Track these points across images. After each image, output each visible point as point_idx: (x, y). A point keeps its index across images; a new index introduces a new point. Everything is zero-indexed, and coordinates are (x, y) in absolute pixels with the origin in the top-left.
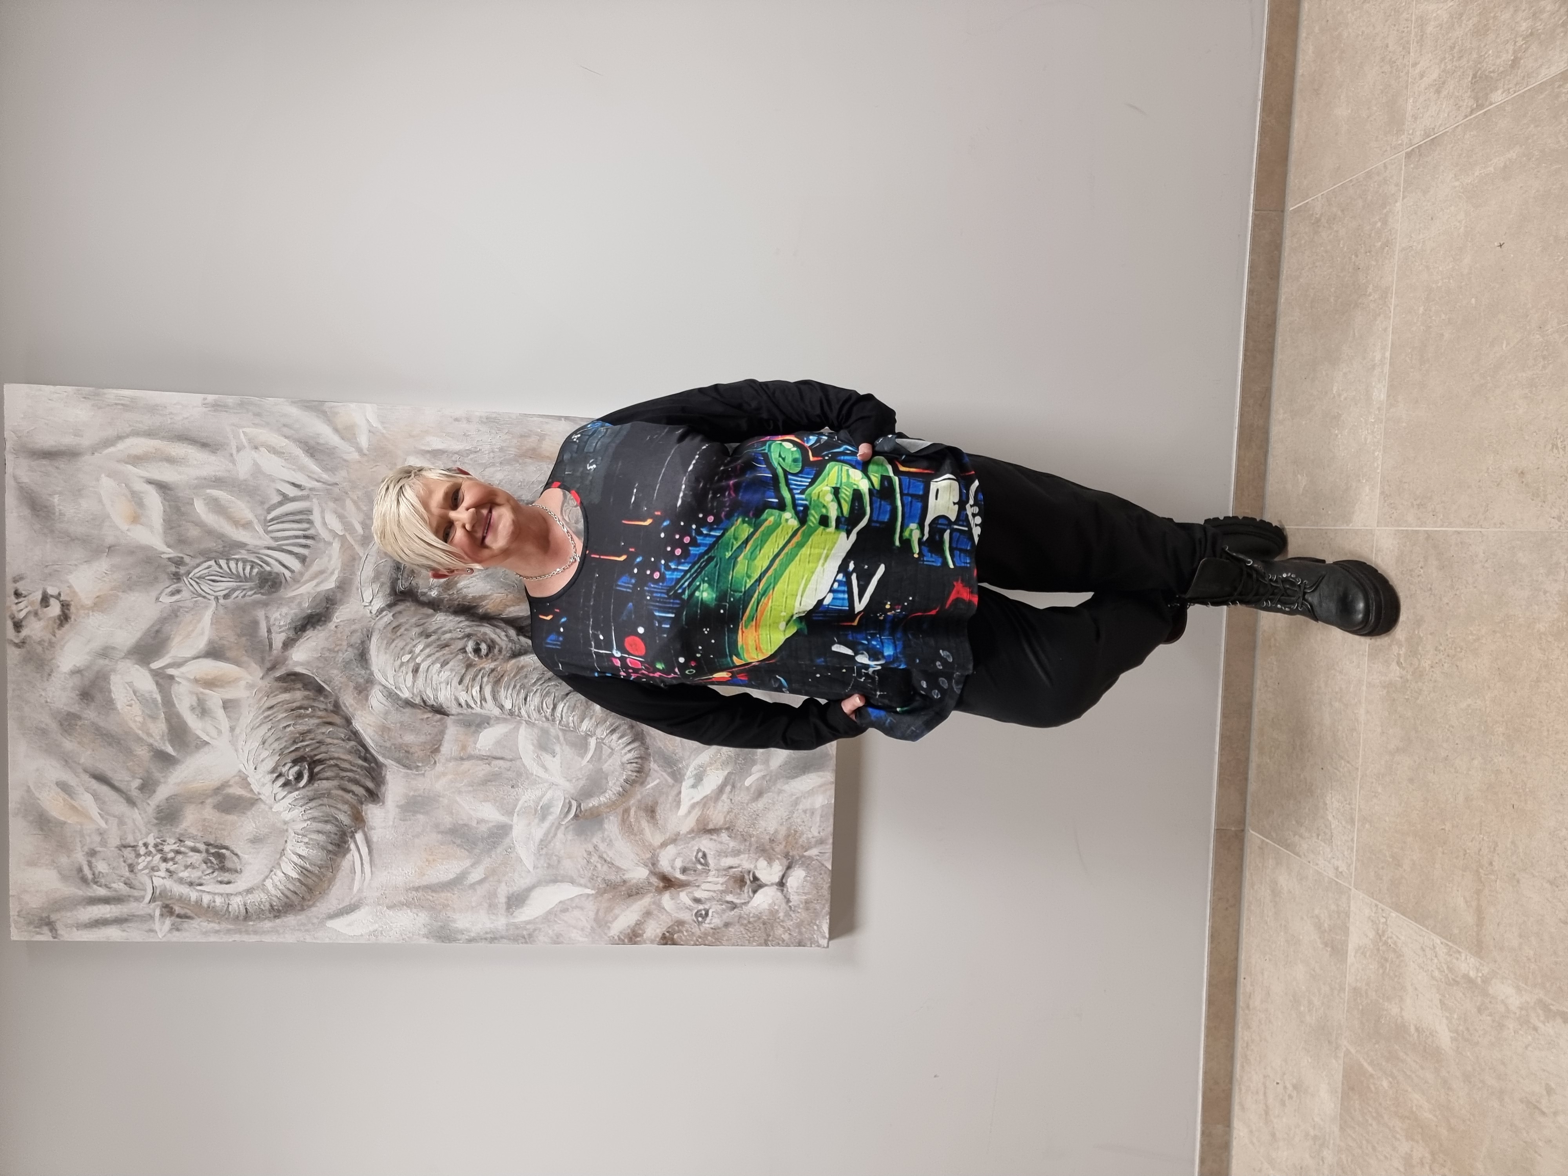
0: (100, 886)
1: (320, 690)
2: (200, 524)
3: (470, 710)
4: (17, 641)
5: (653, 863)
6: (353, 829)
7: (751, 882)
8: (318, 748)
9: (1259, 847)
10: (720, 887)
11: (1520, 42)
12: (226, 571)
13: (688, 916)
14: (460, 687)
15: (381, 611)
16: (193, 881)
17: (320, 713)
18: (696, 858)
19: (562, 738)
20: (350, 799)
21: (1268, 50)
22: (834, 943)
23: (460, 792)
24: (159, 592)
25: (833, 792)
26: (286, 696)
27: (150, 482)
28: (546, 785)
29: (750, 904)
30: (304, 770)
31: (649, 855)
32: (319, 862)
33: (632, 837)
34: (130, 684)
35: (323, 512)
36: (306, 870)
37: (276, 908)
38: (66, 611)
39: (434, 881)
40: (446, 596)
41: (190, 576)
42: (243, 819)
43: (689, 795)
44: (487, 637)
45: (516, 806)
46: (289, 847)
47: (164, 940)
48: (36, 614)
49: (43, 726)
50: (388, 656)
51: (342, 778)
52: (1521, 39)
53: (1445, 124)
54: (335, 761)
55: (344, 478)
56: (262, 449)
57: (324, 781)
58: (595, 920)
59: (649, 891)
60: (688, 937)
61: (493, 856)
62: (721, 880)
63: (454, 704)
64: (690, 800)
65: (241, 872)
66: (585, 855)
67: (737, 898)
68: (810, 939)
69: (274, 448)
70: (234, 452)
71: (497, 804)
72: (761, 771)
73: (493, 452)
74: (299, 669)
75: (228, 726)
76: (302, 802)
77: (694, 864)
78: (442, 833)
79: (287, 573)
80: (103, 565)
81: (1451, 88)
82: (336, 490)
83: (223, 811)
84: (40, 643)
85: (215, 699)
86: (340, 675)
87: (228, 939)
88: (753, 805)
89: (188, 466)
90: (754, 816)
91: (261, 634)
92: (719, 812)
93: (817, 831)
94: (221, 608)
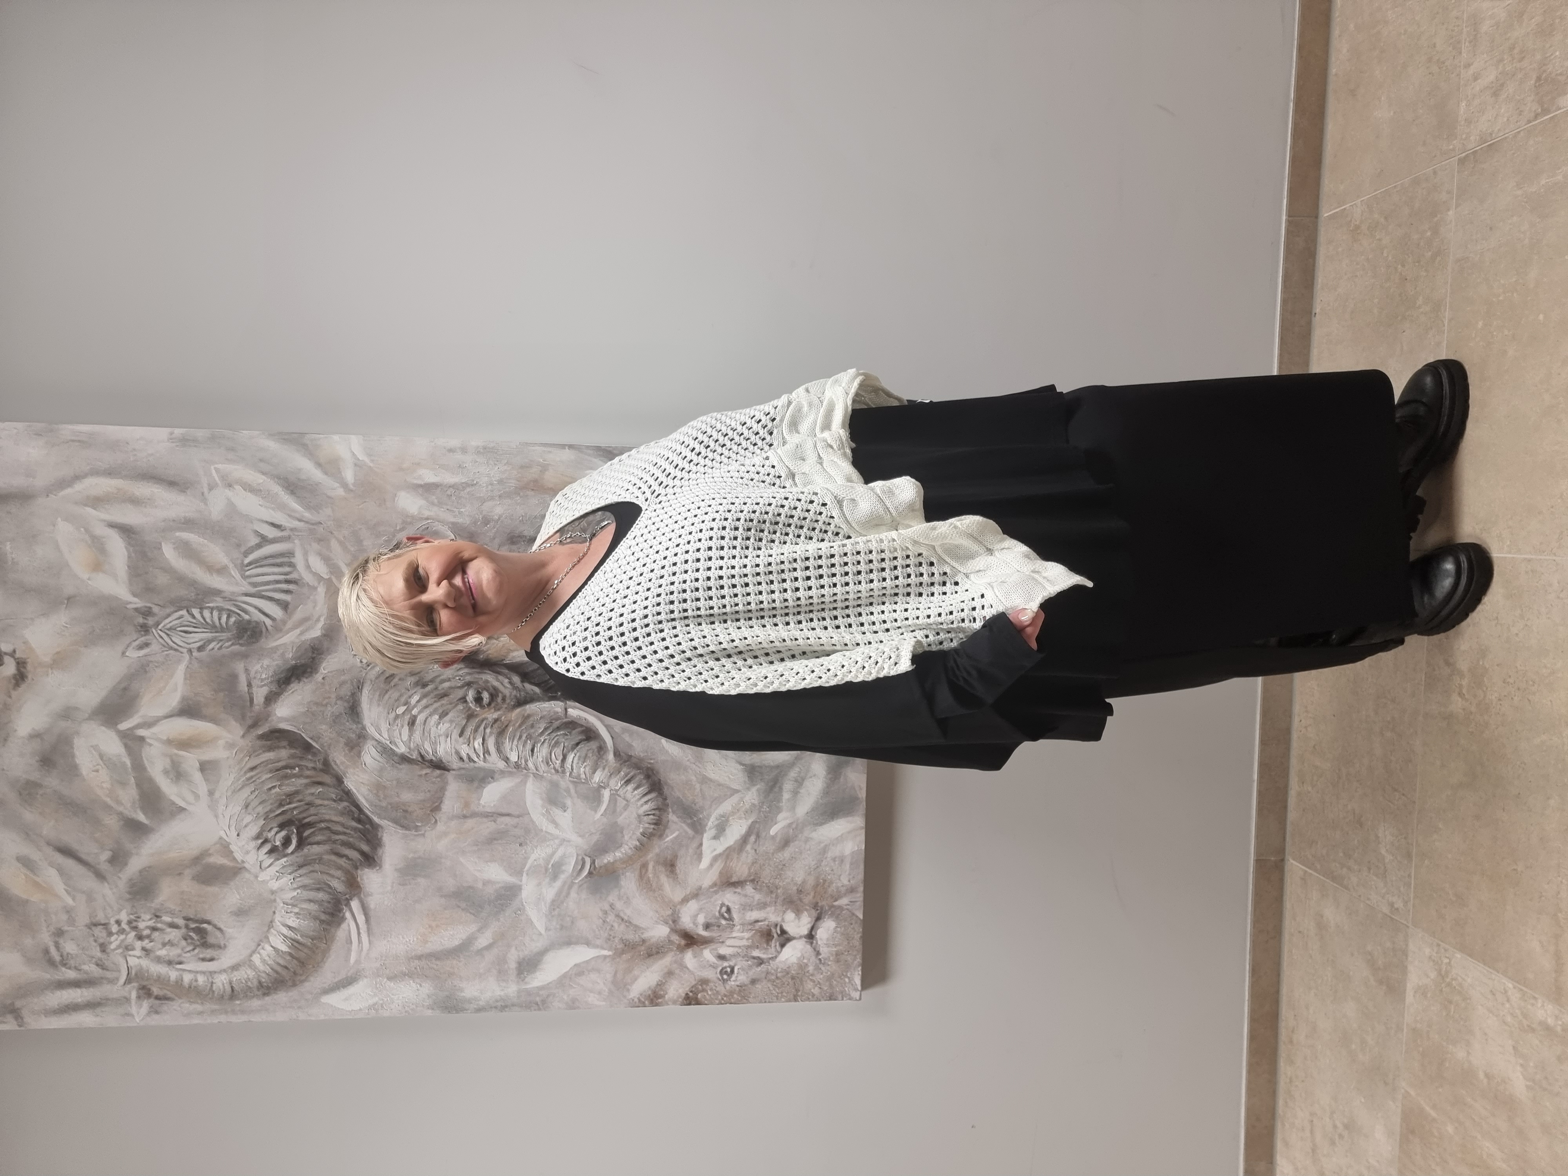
0: (70, 968)
2: (169, 570)
3: (472, 764)
6: (347, 896)
7: (779, 936)
9: (1302, 879)
10: (745, 943)
13: (711, 975)
17: (308, 773)
18: (719, 912)
19: (572, 791)
20: (343, 864)
21: (1300, 48)
22: (867, 993)
23: (463, 853)
25: (862, 837)
26: (271, 755)
27: (112, 525)
28: (557, 841)
29: (778, 959)
30: (292, 834)
31: (669, 912)
32: (311, 933)
33: (651, 894)
34: (95, 747)
35: (305, 554)
36: (298, 942)
37: (265, 984)
38: (22, 670)
39: (439, 948)
41: (160, 627)
42: (225, 890)
43: (711, 847)
44: (489, 684)
45: (525, 865)
46: (278, 918)
47: (142, 1024)
49: (1, 796)
50: (381, 709)
51: (335, 842)
53: (1504, 130)
55: (329, 516)
56: (238, 487)
57: (314, 846)
58: (613, 983)
59: (670, 950)
60: (712, 996)
61: (502, 919)
63: (455, 758)
64: (712, 852)
65: (225, 946)
66: (601, 914)
67: (764, 953)
68: (841, 992)
69: (249, 485)
70: (206, 490)
71: (504, 864)
72: (785, 819)
73: (492, 484)
75: (206, 790)
77: (718, 919)
78: (445, 896)
79: (268, 622)
80: (62, 618)
81: (1511, 90)
82: (320, 529)
83: (203, 883)
85: (190, 760)
86: (329, 731)
87: (215, 1020)
88: (780, 854)
89: (156, 507)
90: (780, 867)
91: (240, 689)
92: (743, 864)
93: (847, 879)
94: (195, 662)
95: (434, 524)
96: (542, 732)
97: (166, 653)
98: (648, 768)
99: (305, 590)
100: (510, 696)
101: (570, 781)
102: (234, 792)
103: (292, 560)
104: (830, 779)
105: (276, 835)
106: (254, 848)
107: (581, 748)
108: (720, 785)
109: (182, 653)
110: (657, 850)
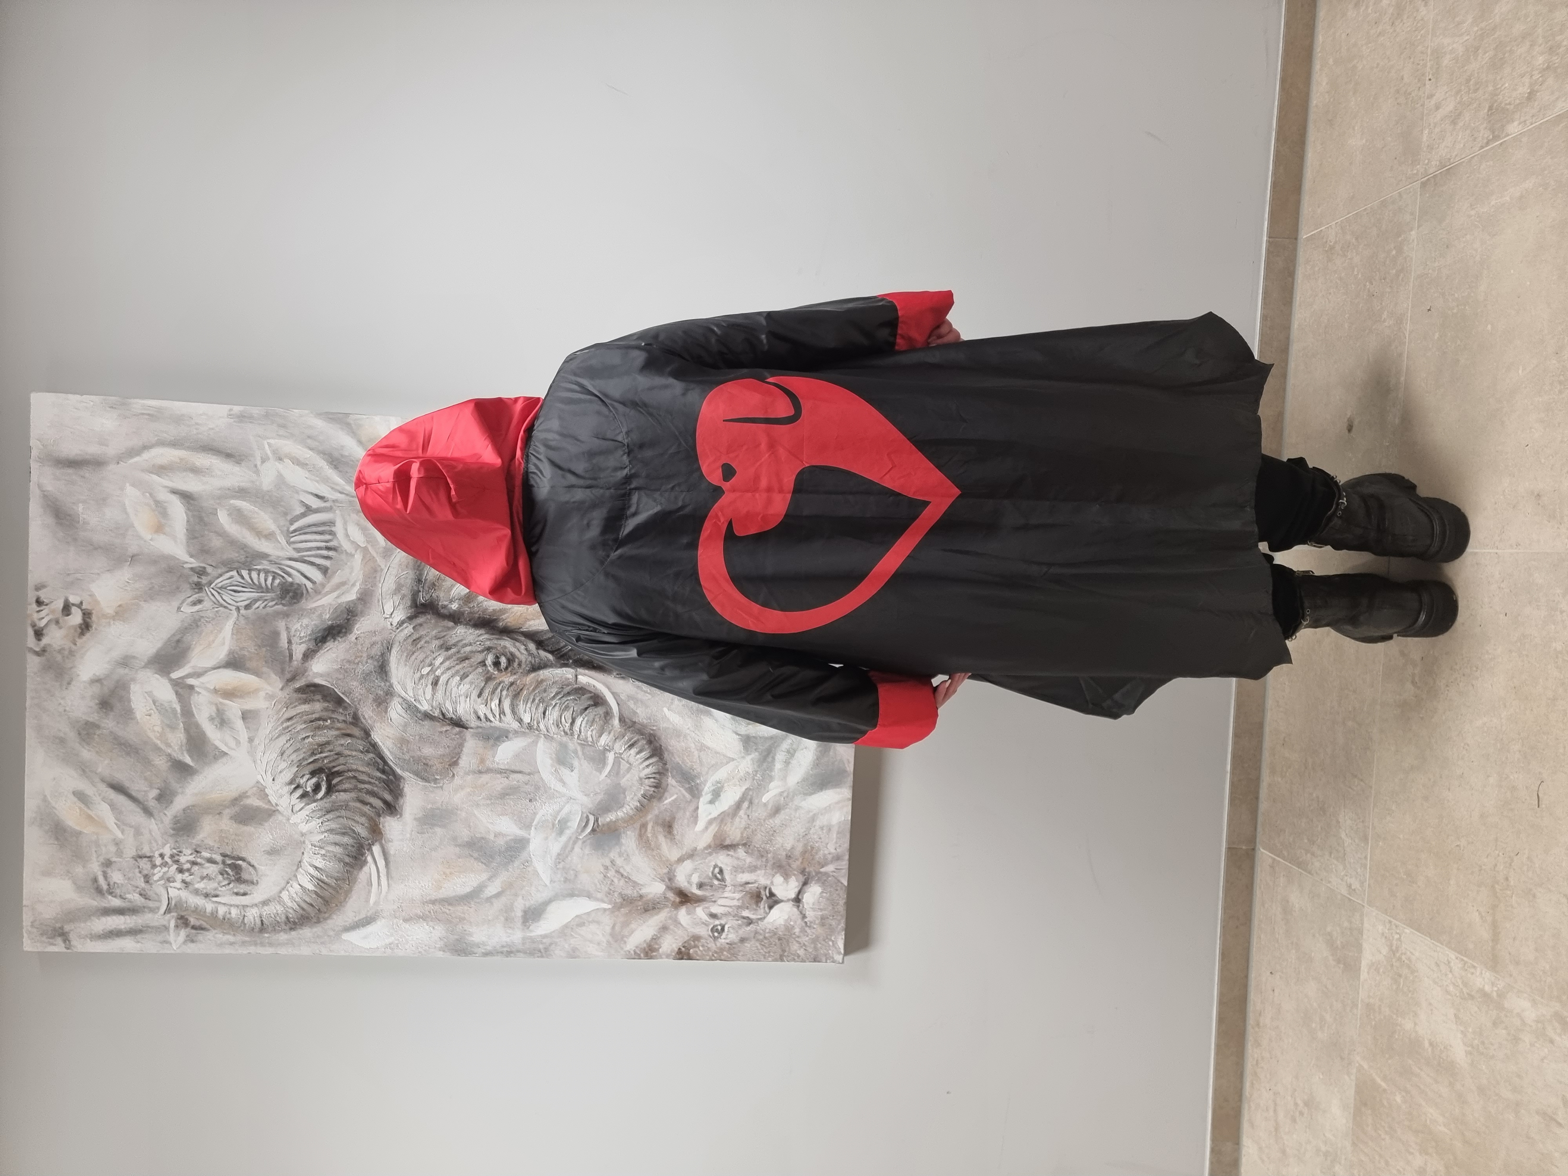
0: (115, 897)
2: (222, 534)
3: (488, 723)
4: (37, 649)
5: (670, 878)
7: (768, 898)
8: (336, 759)
9: (1272, 867)
10: (736, 903)
11: (1536, 75)
12: (247, 582)
13: (704, 932)
14: (479, 700)
15: (401, 623)
16: (209, 892)
17: (339, 725)
18: (713, 873)
19: (580, 753)
21: (1283, 79)
22: (849, 958)
23: (478, 805)
24: (180, 602)
25: (849, 808)
27: (174, 492)
28: (563, 799)
29: (766, 920)
30: (322, 781)
31: (666, 871)
32: (336, 874)
33: (649, 852)
34: (150, 694)
35: (345, 523)
38: (88, 620)
39: (452, 894)
40: (465, 612)
41: (212, 586)
42: (260, 830)
43: (707, 811)
44: (507, 650)
45: (533, 820)
46: (306, 859)
47: (178, 951)
48: (57, 622)
49: (62, 735)
50: (407, 667)
51: (360, 790)
52: (1537, 72)
53: (1460, 155)
56: (287, 461)
57: (342, 793)
58: (611, 935)
59: (666, 906)
60: (704, 952)
61: (510, 870)
62: (737, 895)
63: (473, 717)
64: (707, 815)
65: (258, 883)
66: (602, 870)
67: (753, 914)
68: (826, 955)
69: (297, 459)
70: (259, 463)
71: (515, 818)
72: (777, 787)
74: (318, 681)
75: (247, 737)
76: (320, 813)
77: (711, 879)
78: (459, 846)
79: (309, 585)
80: (125, 574)
81: (1467, 119)
83: (240, 822)
84: (60, 651)
85: (234, 709)
86: (360, 687)
87: (243, 951)
88: (771, 821)
89: (212, 476)
90: (771, 833)
91: (281, 645)
92: (736, 828)
93: (834, 847)
94: (241, 619)
96: (554, 696)
97: (216, 609)
98: (651, 735)
99: (343, 557)
103: (333, 529)
104: (820, 751)
108: (717, 753)
110: (656, 812)
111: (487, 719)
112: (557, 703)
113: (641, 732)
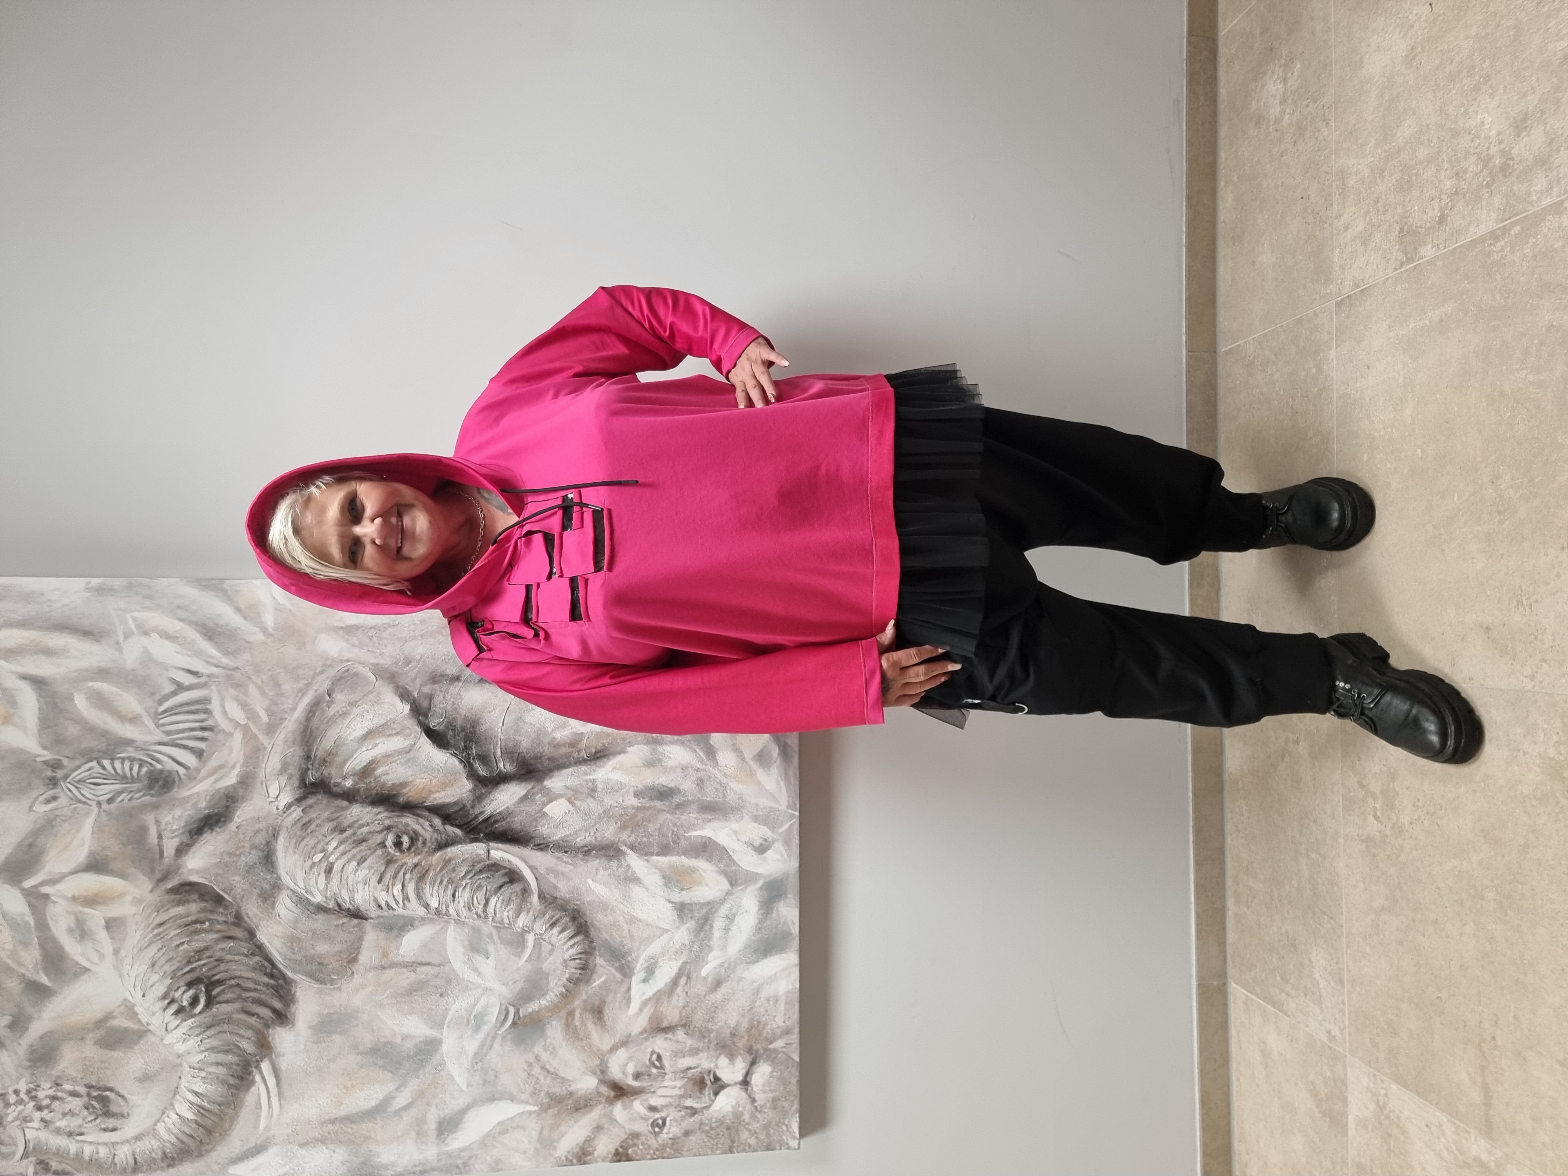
1: (219, 900)
2: (80, 721)
3: (391, 912)
5: (602, 1070)
7: (712, 1083)
8: (216, 966)
9: (1244, 1004)
10: (677, 1092)
11: (1445, 200)
13: (643, 1128)
15: (288, 806)
16: (72, 1130)
17: (219, 927)
18: (650, 1060)
19: (495, 937)
20: (254, 1023)
21: (1189, 198)
22: (806, 1141)
23: (381, 1006)
24: (32, 800)
25: (797, 975)
27: (24, 677)
28: (479, 990)
29: (712, 1109)
31: (597, 1062)
32: (219, 1099)
33: (578, 1043)
35: (222, 699)
36: (204, 1109)
39: (354, 1110)
40: (362, 785)
41: (68, 780)
42: (129, 1055)
43: (640, 991)
45: (446, 1017)
46: (183, 1084)
51: (245, 1000)
52: (1446, 197)
53: (1375, 276)
54: (236, 980)
55: (248, 661)
56: (154, 635)
57: (224, 1005)
58: (538, 1140)
59: (599, 1103)
60: (643, 1151)
61: (421, 1076)
62: (679, 1083)
64: (641, 996)
65: (128, 1115)
66: (525, 1067)
67: (697, 1102)
68: (779, 1141)
69: (166, 632)
71: (424, 1017)
72: (717, 957)
73: (414, 624)
74: (194, 878)
75: (111, 948)
77: (648, 1067)
78: (362, 1054)
79: (181, 771)
81: (1378, 240)
82: (238, 675)
83: (107, 1047)
85: (96, 917)
86: (242, 882)
88: (712, 996)
89: (67, 657)
90: (712, 1009)
91: (150, 841)
92: (673, 1008)
93: (783, 1020)
94: (103, 815)
95: (354, 666)
98: (574, 910)
99: (221, 737)
100: (431, 839)
101: (493, 926)
102: (140, 950)
103: (208, 707)
104: (762, 914)
105: (183, 994)
106: (160, 1009)
107: (504, 891)
108: (648, 925)
109: (91, 806)
111: (389, 907)
112: (468, 883)
113: (563, 909)
